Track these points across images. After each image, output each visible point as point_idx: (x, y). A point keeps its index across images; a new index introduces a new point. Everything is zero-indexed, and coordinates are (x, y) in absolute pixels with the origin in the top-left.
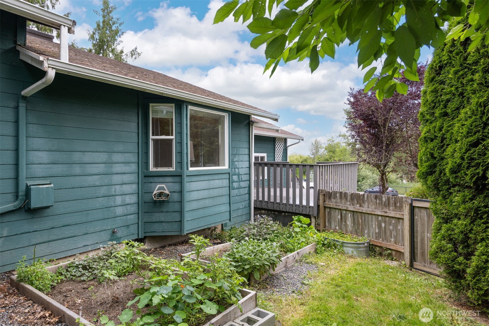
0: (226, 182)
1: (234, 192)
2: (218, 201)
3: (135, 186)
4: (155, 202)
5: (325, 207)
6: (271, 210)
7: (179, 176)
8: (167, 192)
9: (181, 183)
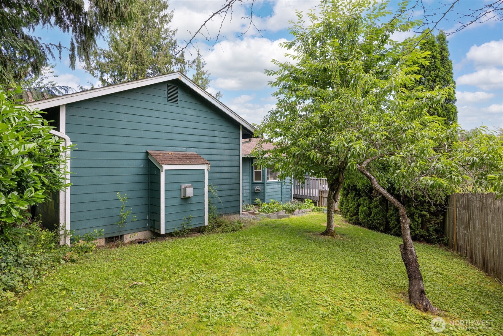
0: (280, 186)
1: (283, 190)
2: (277, 193)
3: (249, 187)
4: (255, 192)
5: (322, 197)
6: (299, 198)
7: (263, 184)
8: (260, 189)
9: (264, 186)
